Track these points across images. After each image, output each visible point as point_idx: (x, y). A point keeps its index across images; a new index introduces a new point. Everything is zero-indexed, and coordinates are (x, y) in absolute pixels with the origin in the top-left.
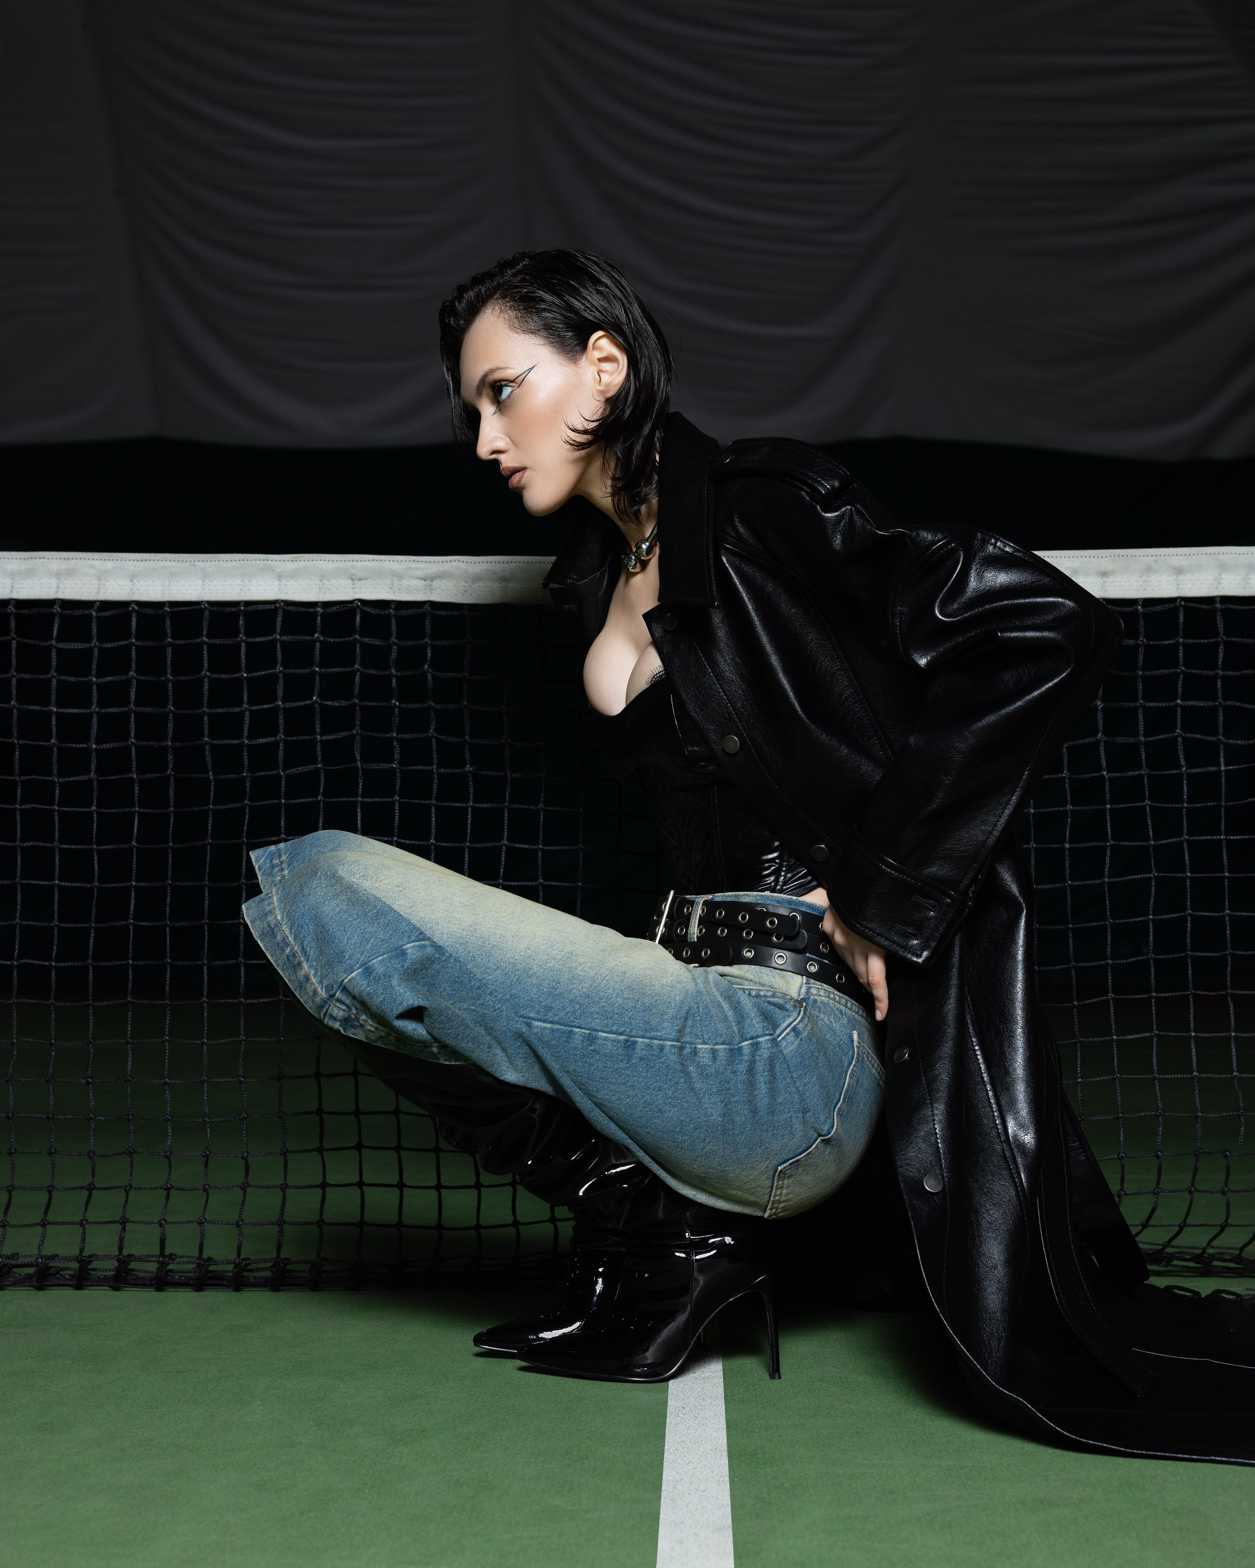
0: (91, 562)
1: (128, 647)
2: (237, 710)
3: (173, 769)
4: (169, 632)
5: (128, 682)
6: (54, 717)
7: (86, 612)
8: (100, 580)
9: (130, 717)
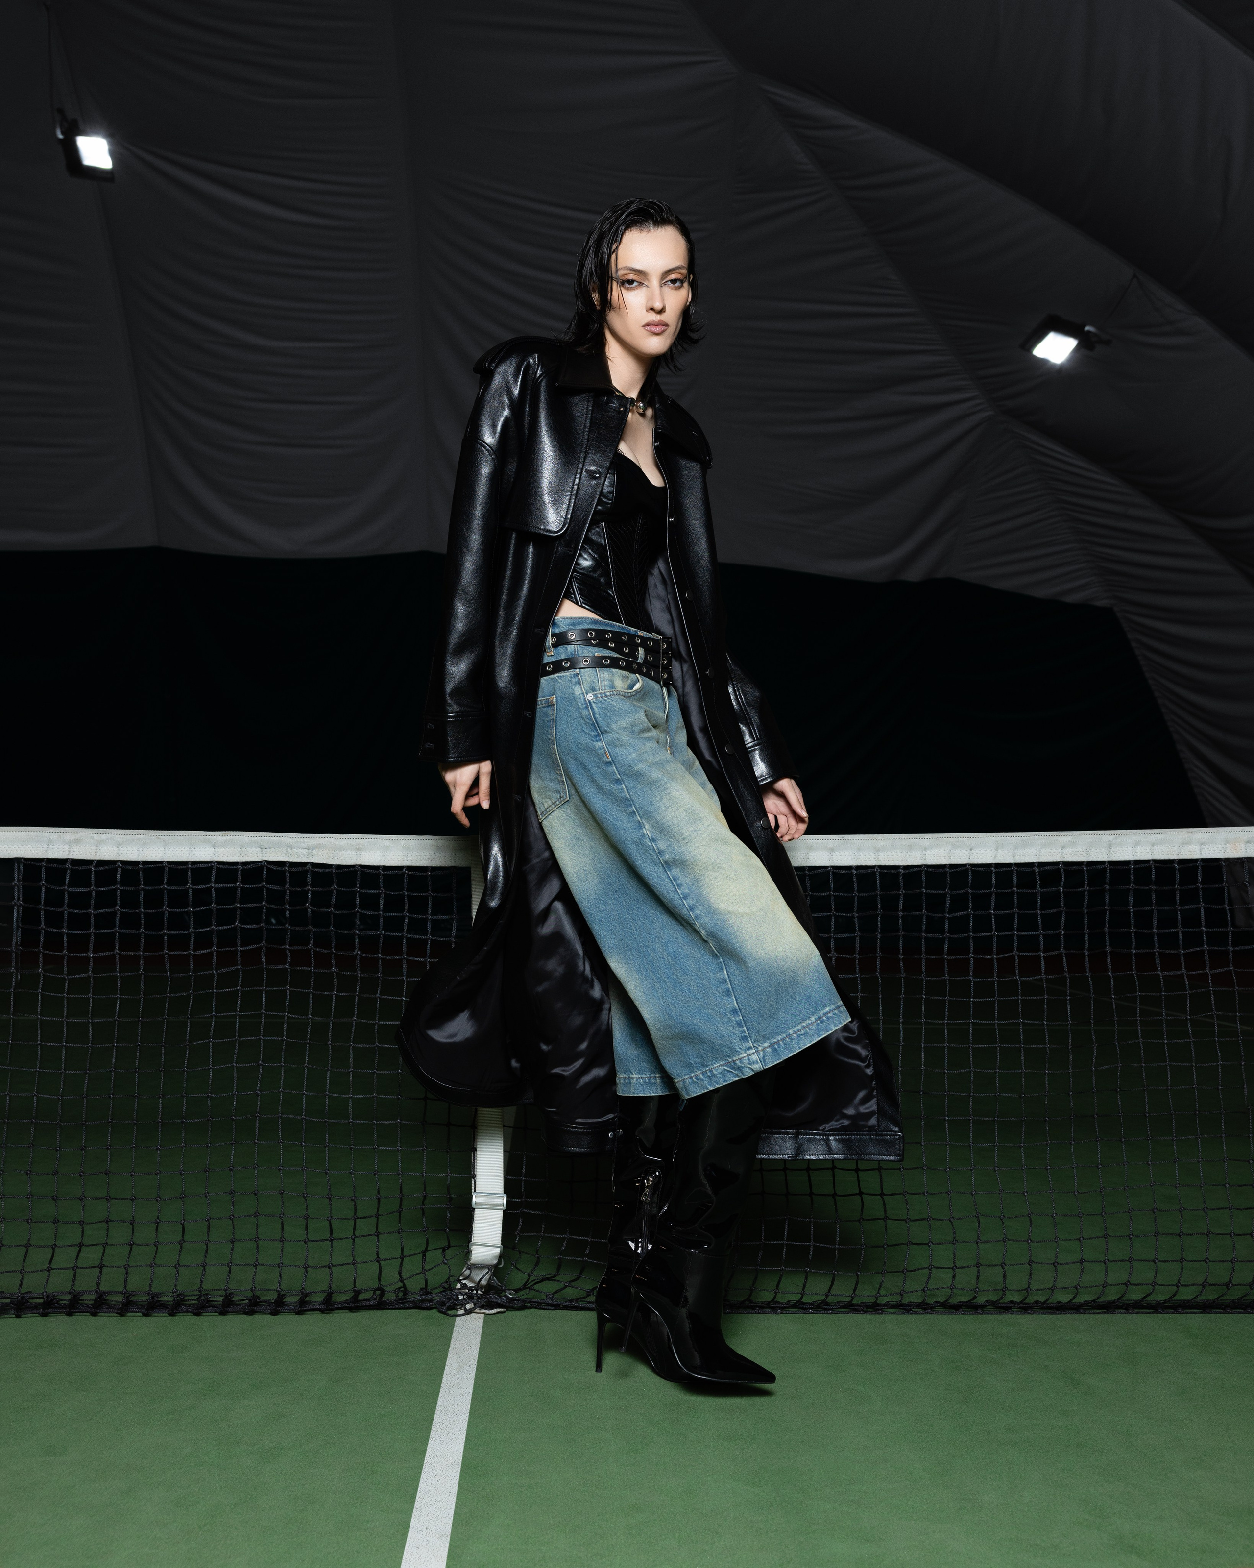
0: (92, 835)
1: (115, 890)
2: (186, 932)
3: (143, 970)
4: (142, 881)
5: (115, 913)
6: (65, 936)
7: (87, 867)
8: (97, 847)
9: (115, 935)
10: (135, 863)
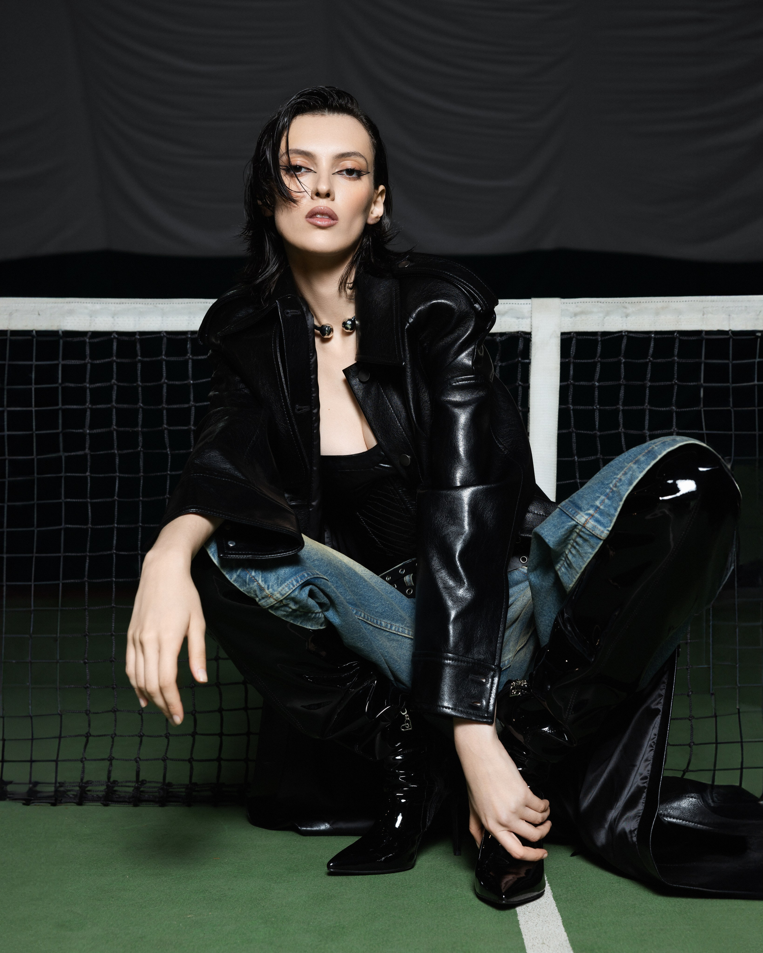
0: (85, 305)
1: (111, 364)
3: (142, 447)
4: (139, 353)
5: (111, 388)
7: (82, 339)
8: (91, 317)
9: (112, 411)
10: (132, 334)
